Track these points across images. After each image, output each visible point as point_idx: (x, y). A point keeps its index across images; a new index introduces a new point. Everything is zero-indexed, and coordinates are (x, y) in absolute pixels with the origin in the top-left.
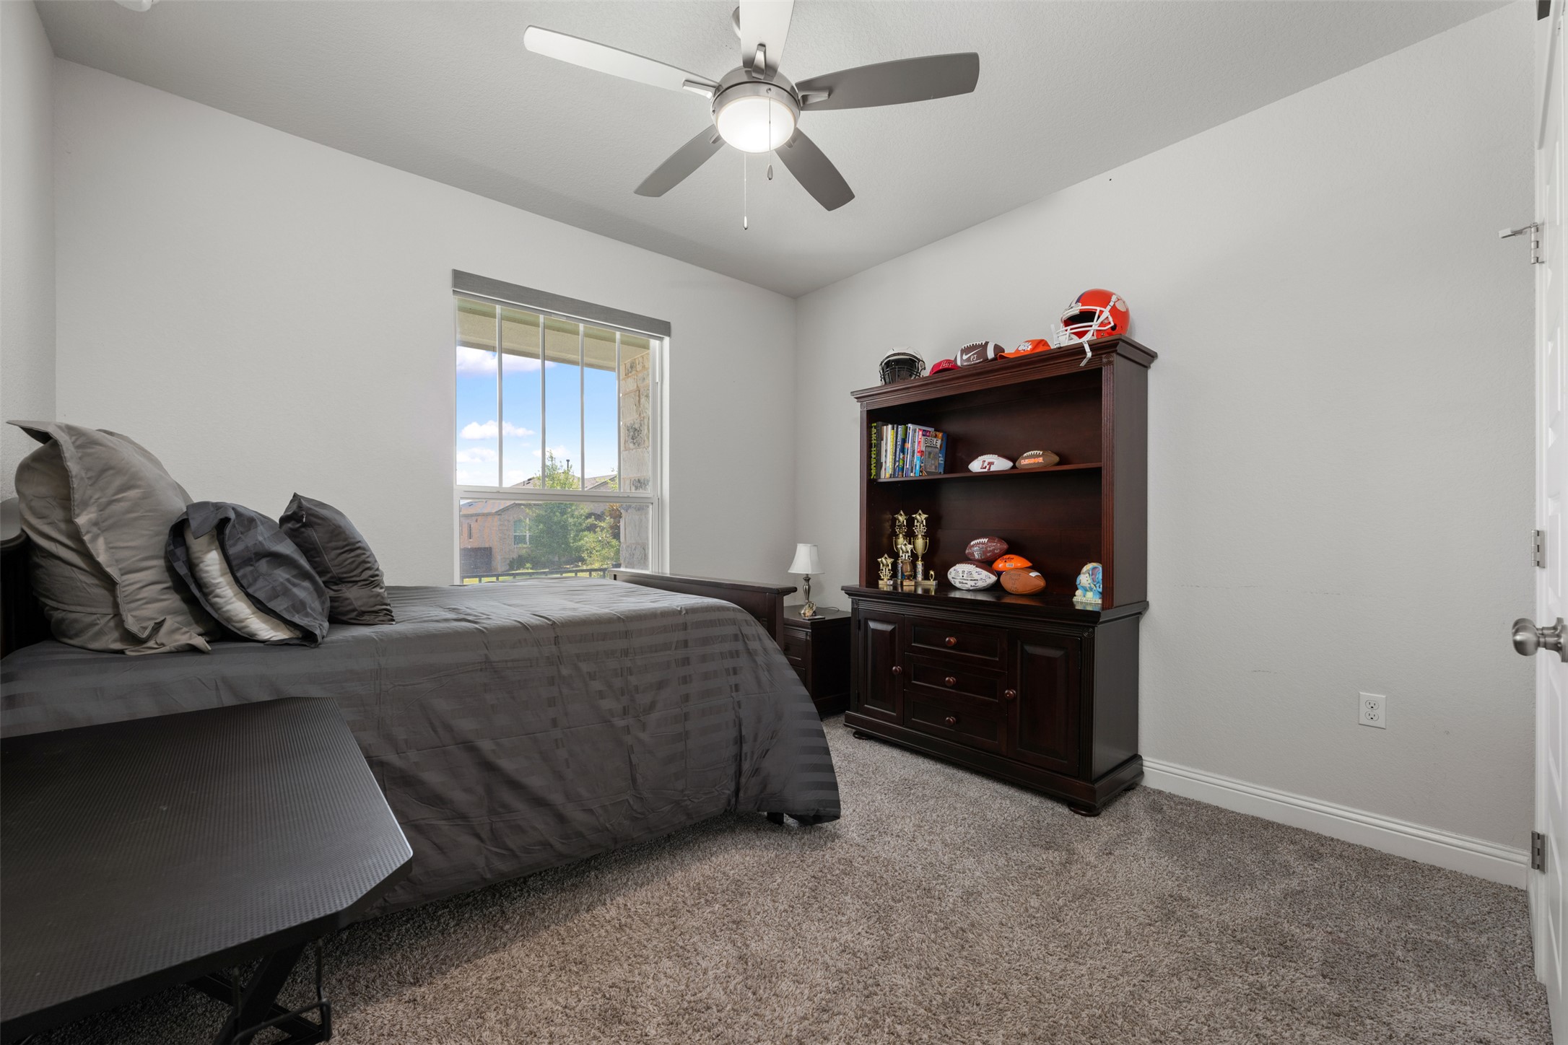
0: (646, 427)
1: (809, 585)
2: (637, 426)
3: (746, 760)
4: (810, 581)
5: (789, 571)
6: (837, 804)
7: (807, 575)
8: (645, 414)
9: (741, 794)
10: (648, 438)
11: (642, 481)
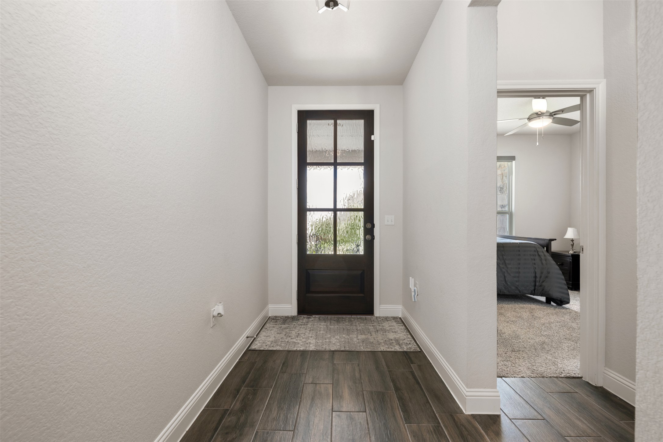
0: (505, 187)
1: (573, 243)
2: (502, 187)
3: (537, 282)
4: (574, 241)
5: (564, 237)
6: (569, 299)
7: (572, 239)
8: (505, 183)
9: (536, 290)
10: (506, 191)
11: (504, 206)
